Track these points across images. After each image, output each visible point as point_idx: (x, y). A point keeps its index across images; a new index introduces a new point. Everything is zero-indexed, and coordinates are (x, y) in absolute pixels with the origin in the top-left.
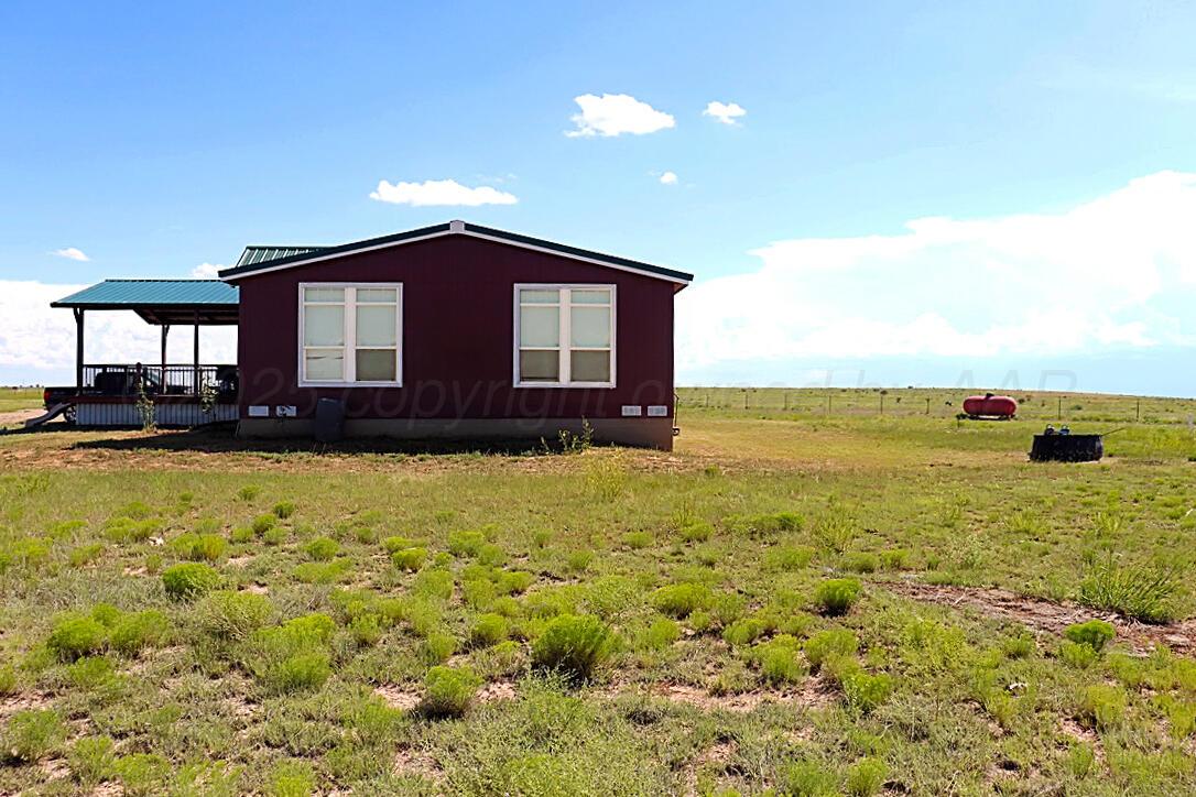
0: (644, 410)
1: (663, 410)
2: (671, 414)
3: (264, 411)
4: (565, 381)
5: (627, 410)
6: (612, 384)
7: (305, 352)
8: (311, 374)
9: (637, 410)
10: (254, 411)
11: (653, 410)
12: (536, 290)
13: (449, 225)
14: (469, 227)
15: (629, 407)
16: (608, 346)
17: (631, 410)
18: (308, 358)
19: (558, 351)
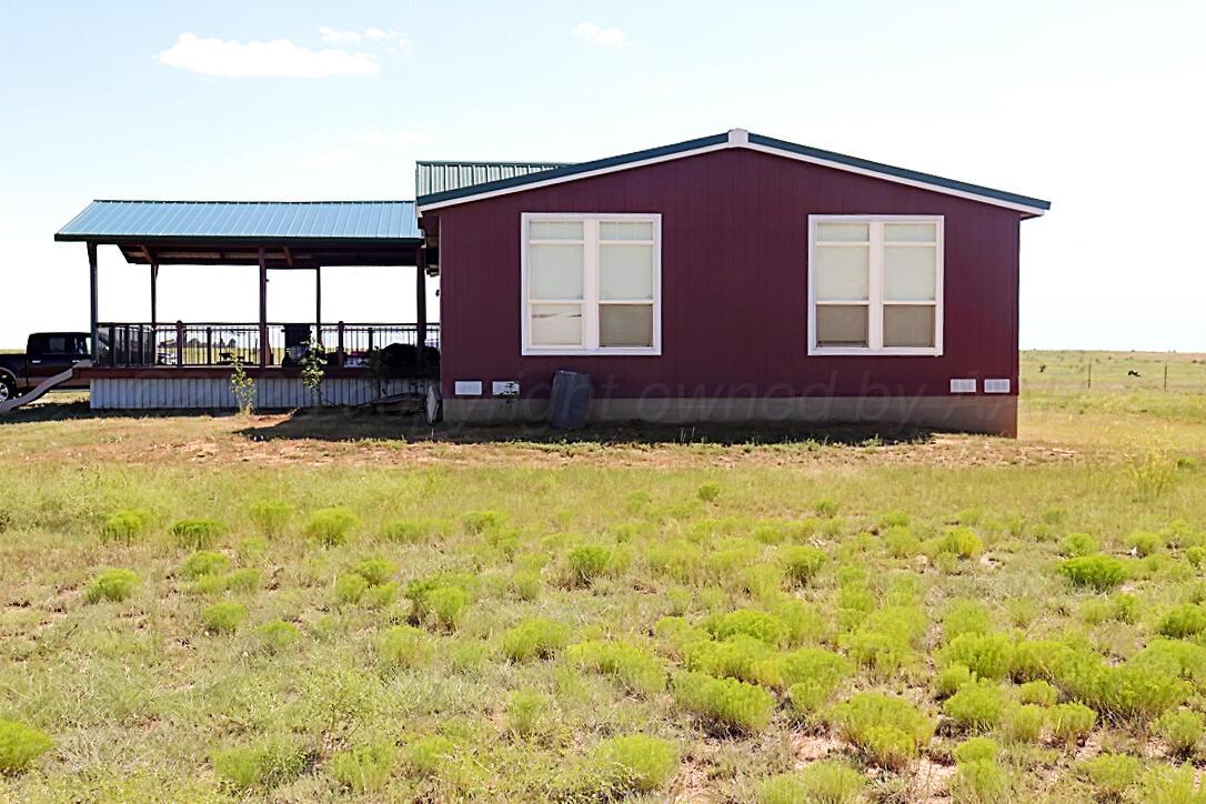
0: (980, 386)
1: (1005, 384)
2: (1015, 391)
3: (475, 388)
4: (876, 347)
5: (958, 385)
6: (938, 350)
7: (530, 308)
8: (539, 337)
9: (969, 385)
10: (461, 388)
11: (991, 385)
12: (837, 224)
13: (726, 135)
14: (753, 138)
15: (959, 381)
16: (934, 299)
17: (963, 384)
18: (534, 316)
19: (867, 306)
